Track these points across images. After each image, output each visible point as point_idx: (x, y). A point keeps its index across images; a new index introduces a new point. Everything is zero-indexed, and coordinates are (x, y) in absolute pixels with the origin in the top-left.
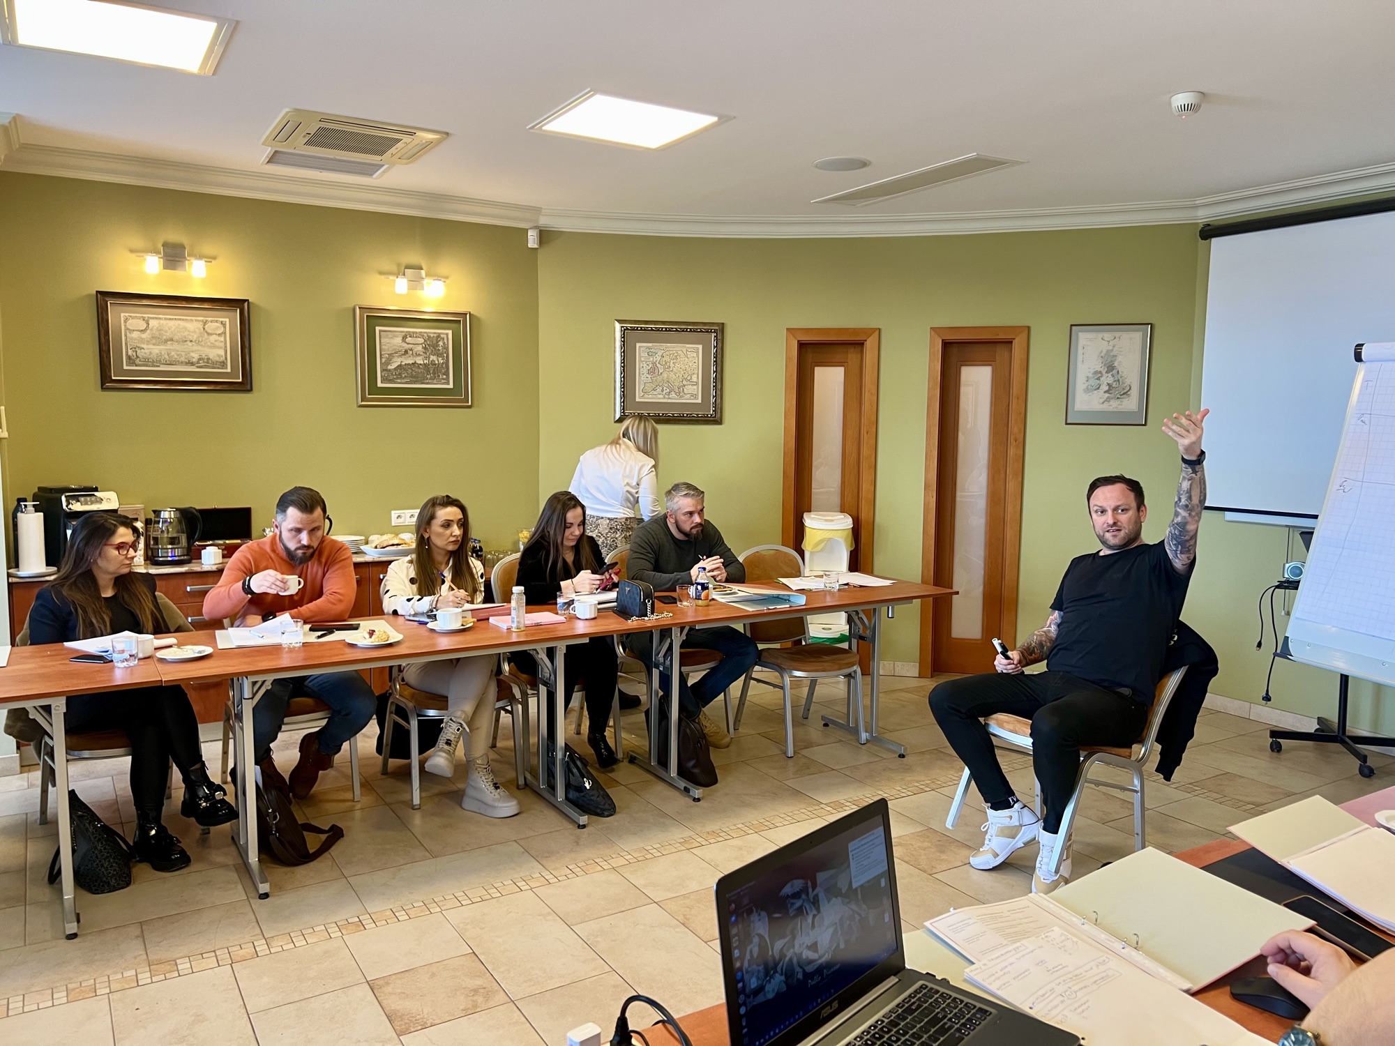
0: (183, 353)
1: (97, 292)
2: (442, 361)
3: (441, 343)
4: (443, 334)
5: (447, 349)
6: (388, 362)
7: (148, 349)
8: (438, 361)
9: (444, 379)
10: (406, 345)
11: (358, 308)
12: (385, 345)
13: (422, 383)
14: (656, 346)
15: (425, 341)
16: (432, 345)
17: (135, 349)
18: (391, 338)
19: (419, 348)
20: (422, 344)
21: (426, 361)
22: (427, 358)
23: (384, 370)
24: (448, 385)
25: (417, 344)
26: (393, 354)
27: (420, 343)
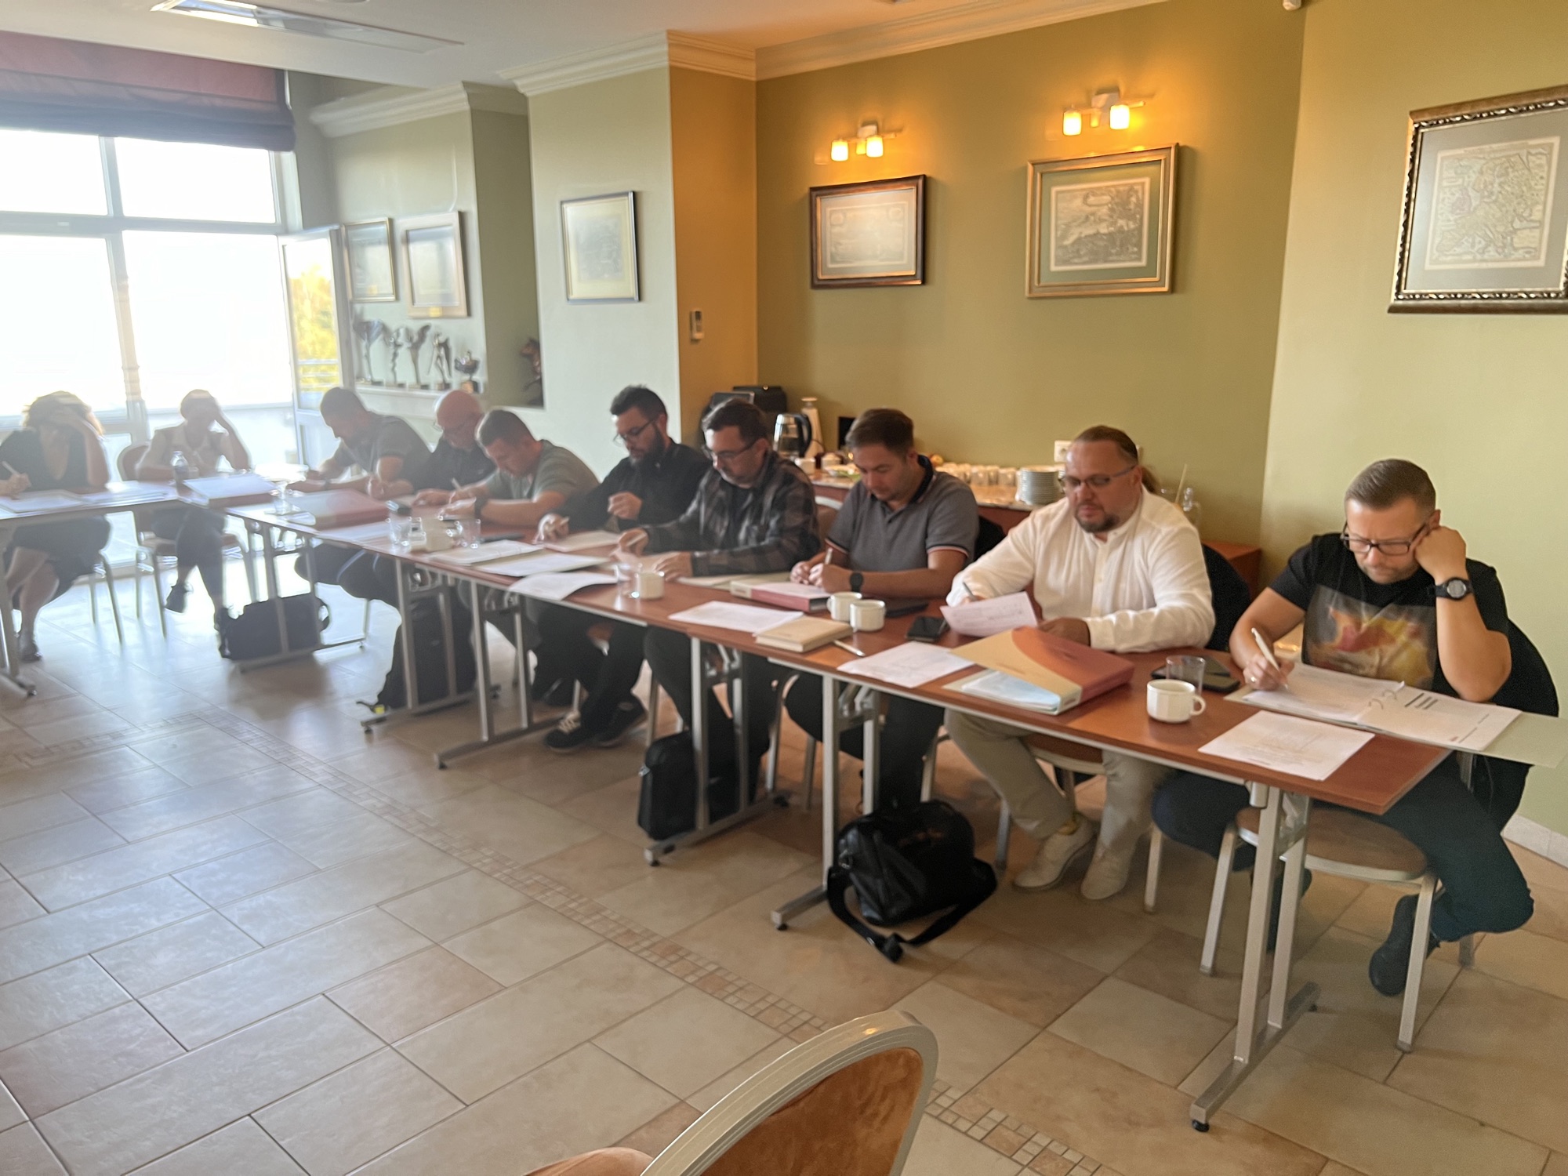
1: (813, 189)
2: (1132, 226)
3: (1133, 199)
4: (1137, 184)
5: (1140, 205)
6: (1064, 237)
7: (846, 244)
8: (1128, 225)
9: (1133, 253)
10: (1087, 209)
11: (1030, 168)
12: (1061, 212)
13: (1106, 261)
14: (1473, 152)
15: (1112, 198)
16: (1122, 205)
17: (836, 245)
18: (1070, 201)
19: (1105, 210)
20: (1107, 204)
21: (1112, 229)
22: (1114, 224)
23: (1059, 247)
24: (1141, 261)
25: (1102, 205)
26: (1070, 223)
27: (1105, 203)
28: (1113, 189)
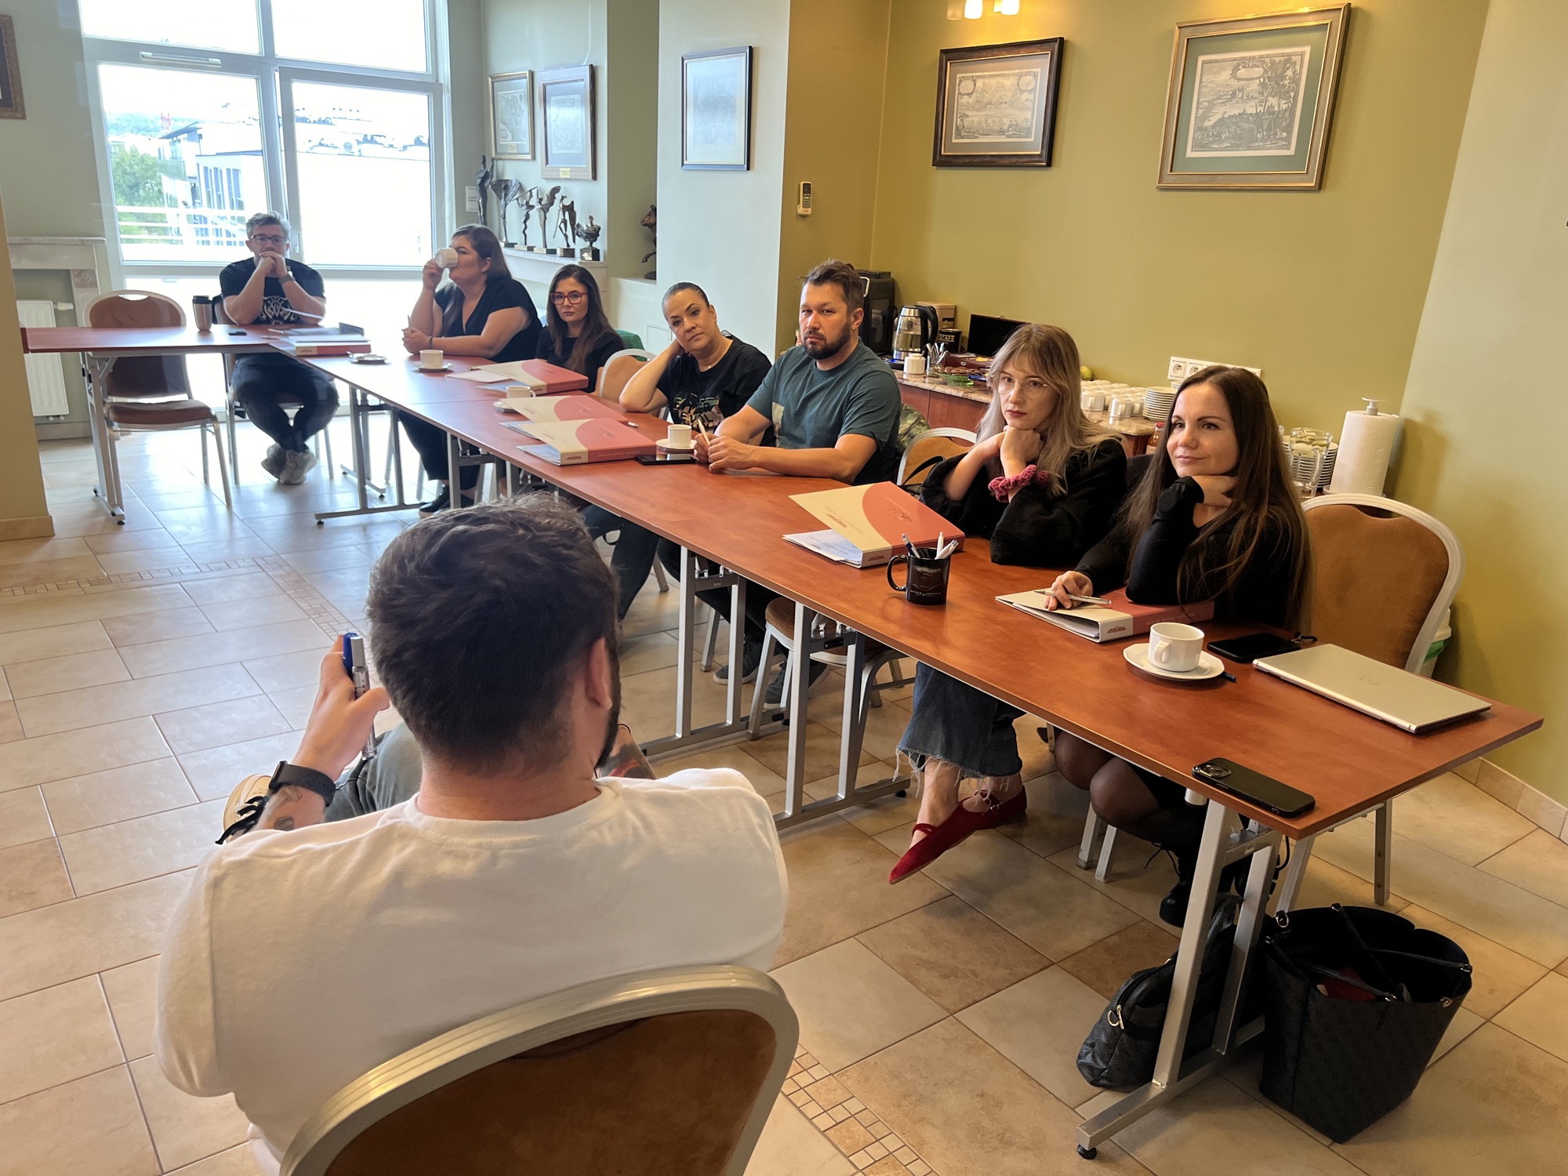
0: (997, 119)
1: (941, 50)
2: (1285, 106)
3: (1289, 73)
4: (1295, 54)
5: (1296, 81)
6: (1204, 117)
8: (1279, 106)
9: (1282, 139)
10: (1235, 84)
11: (1177, 28)
12: (1206, 86)
13: (1249, 148)
15: (1265, 71)
16: (1275, 79)
17: (962, 117)
18: (1217, 72)
19: (1254, 86)
20: (1259, 78)
21: (1259, 109)
22: (1263, 102)
23: (1198, 129)
24: (1289, 149)
25: (1253, 79)
26: (1215, 99)
27: (1256, 76)
28: (1268, 60)
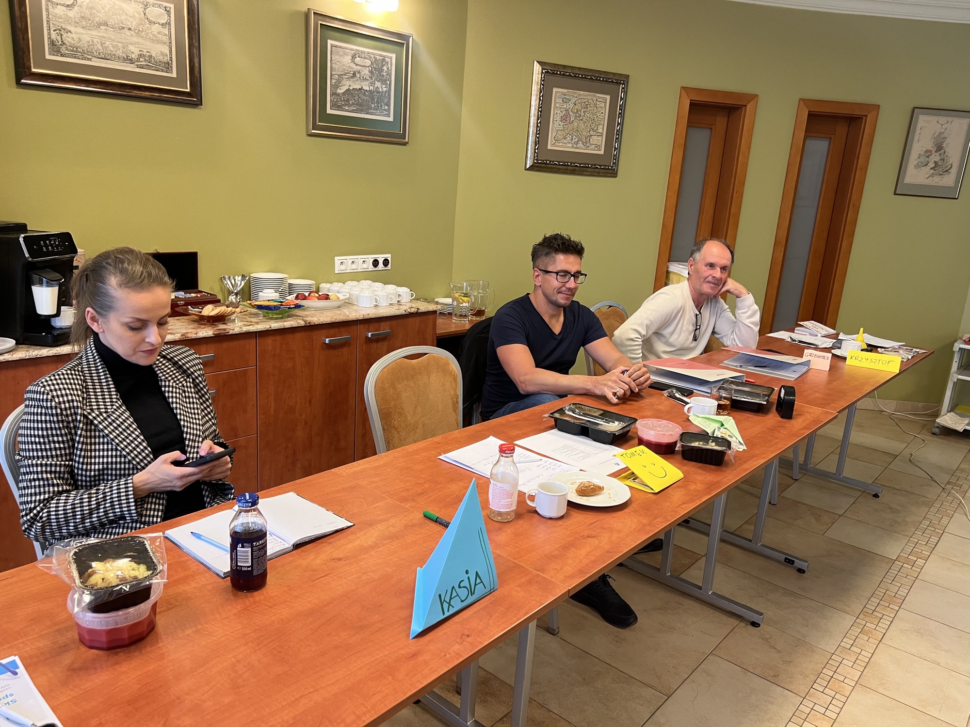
0: (120, 45)
3: (385, 68)
4: (388, 57)
5: (390, 75)
6: (335, 86)
7: (76, 33)
8: (382, 88)
9: (385, 110)
10: (354, 66)
11: (312, 12)
12: (335, 64)
13: (367, 113)
14: (571, 92)
15: (372, 63)
16: (377, 70)
17: (60, 30)
18: (342, 56)
19: (366, 72)
20: (369, 67)
21: (371, 88)
22: (372, 84)
23: (333, 94)
24: (389, 117)
25: (365, 66)
26: (342, 75)
27: (368, 65)
28: (372, 56)
